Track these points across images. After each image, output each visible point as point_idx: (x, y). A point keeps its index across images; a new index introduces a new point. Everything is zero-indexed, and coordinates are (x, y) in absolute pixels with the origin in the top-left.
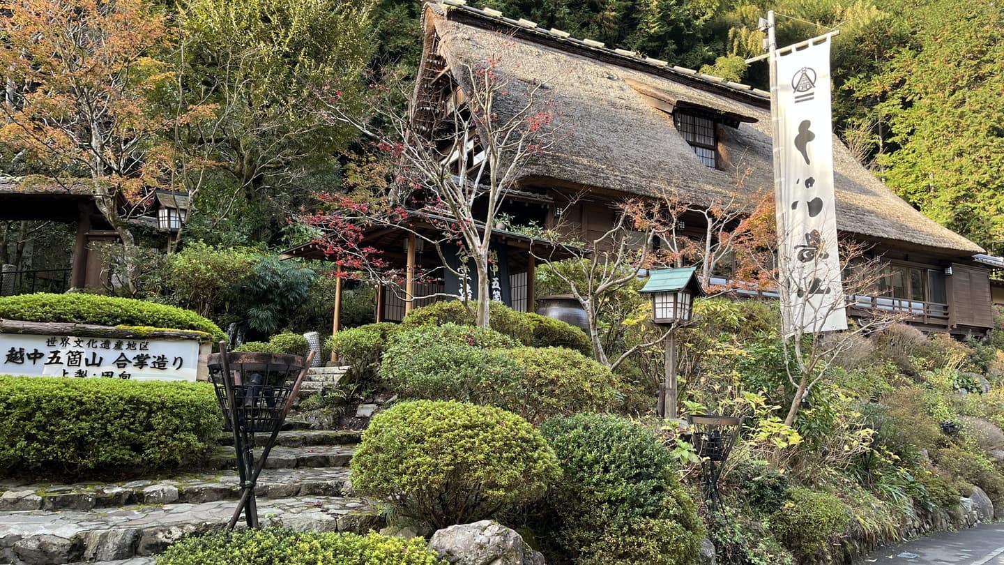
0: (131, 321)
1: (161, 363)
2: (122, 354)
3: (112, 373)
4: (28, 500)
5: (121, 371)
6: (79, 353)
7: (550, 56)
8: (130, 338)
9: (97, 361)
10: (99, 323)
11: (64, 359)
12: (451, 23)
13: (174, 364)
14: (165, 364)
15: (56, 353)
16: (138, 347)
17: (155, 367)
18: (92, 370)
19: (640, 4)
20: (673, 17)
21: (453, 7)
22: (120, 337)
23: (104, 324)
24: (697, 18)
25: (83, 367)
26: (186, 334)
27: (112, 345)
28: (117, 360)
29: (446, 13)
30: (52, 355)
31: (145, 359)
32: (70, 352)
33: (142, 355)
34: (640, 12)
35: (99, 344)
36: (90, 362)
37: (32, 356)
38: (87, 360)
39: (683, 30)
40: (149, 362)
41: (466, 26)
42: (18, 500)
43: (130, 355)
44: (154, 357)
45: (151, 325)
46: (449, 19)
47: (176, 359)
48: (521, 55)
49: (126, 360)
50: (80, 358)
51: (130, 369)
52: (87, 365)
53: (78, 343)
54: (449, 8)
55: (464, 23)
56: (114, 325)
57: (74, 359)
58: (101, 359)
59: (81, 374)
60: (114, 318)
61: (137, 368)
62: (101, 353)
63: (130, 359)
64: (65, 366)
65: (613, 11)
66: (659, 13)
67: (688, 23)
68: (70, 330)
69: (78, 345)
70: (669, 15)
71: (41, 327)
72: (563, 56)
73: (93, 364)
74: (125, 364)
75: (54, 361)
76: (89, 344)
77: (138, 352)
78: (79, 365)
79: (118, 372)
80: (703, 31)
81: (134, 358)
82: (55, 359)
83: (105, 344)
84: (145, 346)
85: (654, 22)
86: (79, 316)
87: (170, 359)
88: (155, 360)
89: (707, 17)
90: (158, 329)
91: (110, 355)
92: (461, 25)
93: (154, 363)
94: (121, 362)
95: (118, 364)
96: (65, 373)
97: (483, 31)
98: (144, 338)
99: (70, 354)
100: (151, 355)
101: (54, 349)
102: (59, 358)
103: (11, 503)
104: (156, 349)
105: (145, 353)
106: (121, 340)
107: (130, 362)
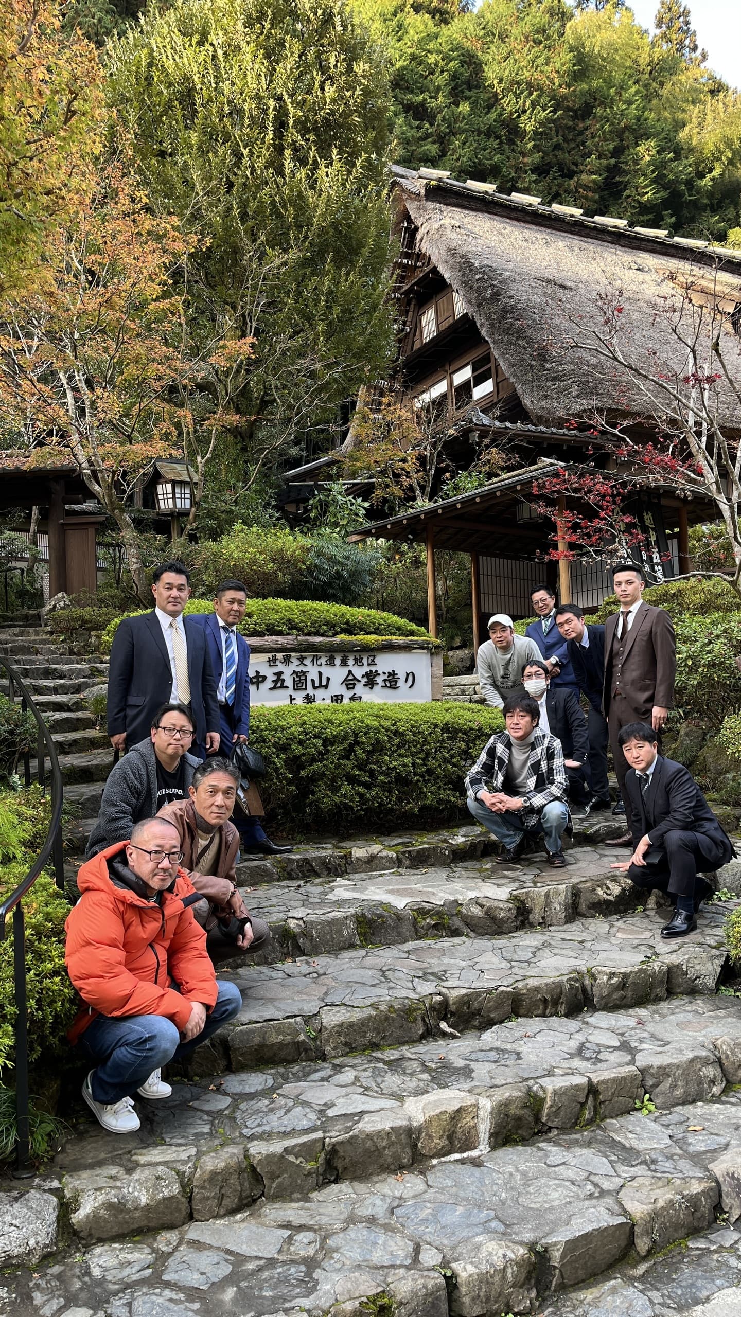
0: (350, 629)
1: (392, 681)
2: (350, 672)
3: (342, 696)
4: (382, 858)
5: (350, 693)
6: (304, 673)
7: (561, 244)
8: (357, 651)
9: (324, 683)
10: (317, 634)
11: (289, 682)
12: (431, 205)
13: (406, 681)
14: (396, 682)
15: (279, 674)
16: (365, 661)
17: (386, 686)
18: (320, 693)
19: (626, 163)
20: (671, 177)
21: (433, 183)
22: (345, 651)
23: (322, 635)
24: (701, 176)
25: (310, 691)
26: (416, 642)
27: (338, 661)
28: (346, 680)
29: (423, 191)
30: (275, 678)
31: (375, 676)
32: (294, 672)
33: (371, 671)
34: (626, 173)
35: (323, 660)
36: (317, 684)
37: (254, 680)
38: (313, 681)
39: (683, 195)
40: (379, 680)
41: (450, 208)
42: (372, 859)
43: (359, 672)
44: (384, 673)
45: (374, 633)
46: (427, 200)
47: (408, 675)
48: (526, 244)
49: (355, 679)
50: (306, 679)
51: (360, 689)
52: (315, 688)
53: (301, 659)
54: (427, 185)
55: (447, 204)
56: (334, 635)
57: (300, 680)
58: (328, 679)
59: (309, 699)
60: (332, 627)
61: (367, 688)
62: (327, 671)
63: (359, 678)
64: (290, 691)
65: (593, 173)
66: (653, 172)
67: (689, 183)
68: (292, 644)
69: (302, 663)
70: (665, 176)
71: (262, 643)
72: (576, 241)
73: (321, 686)
74: (354, 684)
75: (279, 685)
76: (313, 661)
77: (366, 669)
78: (306, 689)
79: (347, 694)
80: (711, 195)
81: (363, 676)
82: (279, 682)
83: (330, 659)
84: (373, 661)
85: (646, 186)
86: (292, 626)
87: (401, 676)
88: (385, 677)
89: (716, 173)
90: (384, 638)
91: (336, 674)
92: (444, 207)
93: (385, 680)
94: (350, 682)
95: (347, 685)
96: (292, 699)
97: (472, 213)
98: (373, 650)
99: (295, 676)
100: (380, 672)
101: (276, 670)
102: (283, 681)
103: (365, 862)
104: (385, 663)
105: (373, 669)
106: (347, 654)
107: (359, 681)
